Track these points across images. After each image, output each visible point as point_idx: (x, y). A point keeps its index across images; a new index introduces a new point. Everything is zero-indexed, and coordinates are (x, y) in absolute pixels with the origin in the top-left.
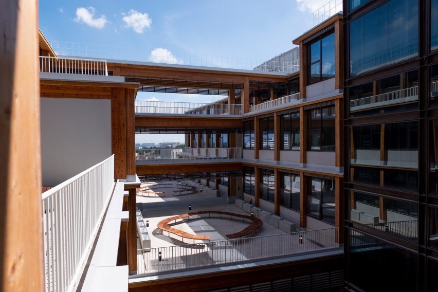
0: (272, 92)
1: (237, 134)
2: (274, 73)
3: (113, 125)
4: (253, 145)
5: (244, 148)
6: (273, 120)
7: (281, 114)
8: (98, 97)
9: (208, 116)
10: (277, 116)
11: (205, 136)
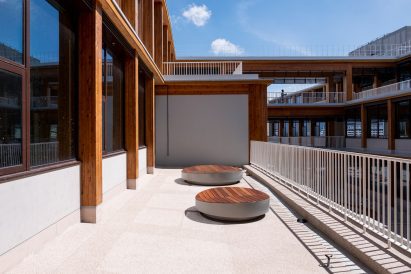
0: (375, 78)
1: (336, 123)
2: (375, 57)
3: (250, 116)
4: (359, 133)
5: (346, 137)
6: (386, 108)
7: (396, 101)
8: (238, 93)
9: (295, 105)
10: (392, 103)
11: (287, 125)
